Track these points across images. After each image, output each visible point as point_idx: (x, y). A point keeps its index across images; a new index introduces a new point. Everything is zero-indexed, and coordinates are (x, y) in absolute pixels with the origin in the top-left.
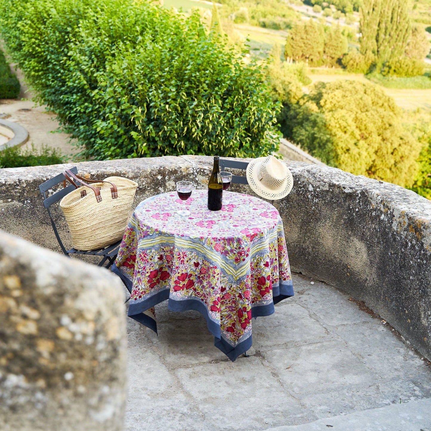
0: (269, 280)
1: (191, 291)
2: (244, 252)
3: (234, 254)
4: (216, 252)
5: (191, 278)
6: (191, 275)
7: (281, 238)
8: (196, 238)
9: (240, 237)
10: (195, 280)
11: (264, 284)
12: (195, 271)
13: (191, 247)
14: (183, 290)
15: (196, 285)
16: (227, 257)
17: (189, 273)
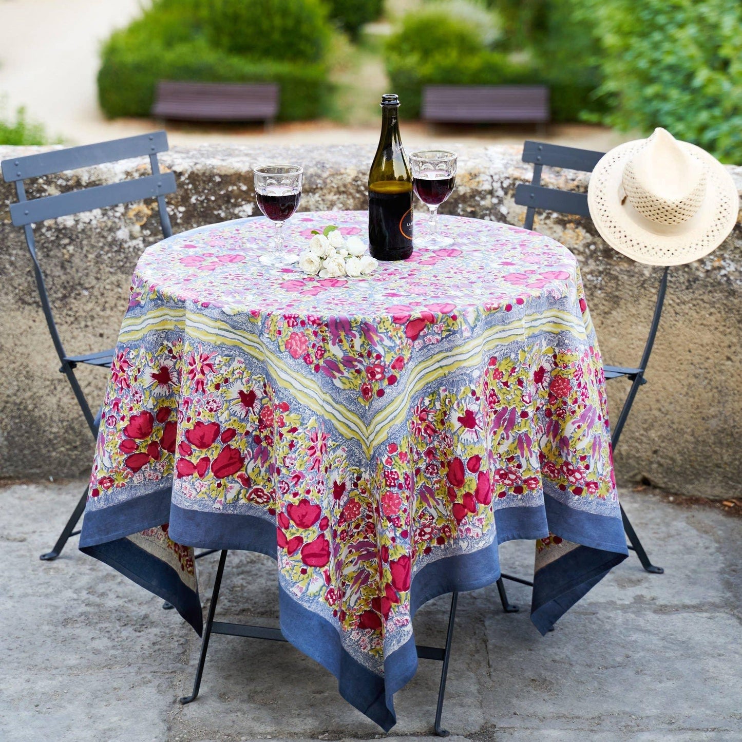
0: (474, 470)
1: (234, 487)
2: (383, 368)
3: (358, 372)
4: (291, 361)
5: (234, 444)
6: (231, 433)
7: (563, 355)
8: (238, 314)
9: (369, 320)
10: (245, 450)
11: (460, 483)
12: (245, 419)
13: (229, 342)
14: (202, 475)
15: (251, 467)
16: (337, 383)
17: (224, 427)
